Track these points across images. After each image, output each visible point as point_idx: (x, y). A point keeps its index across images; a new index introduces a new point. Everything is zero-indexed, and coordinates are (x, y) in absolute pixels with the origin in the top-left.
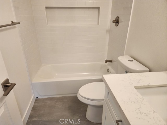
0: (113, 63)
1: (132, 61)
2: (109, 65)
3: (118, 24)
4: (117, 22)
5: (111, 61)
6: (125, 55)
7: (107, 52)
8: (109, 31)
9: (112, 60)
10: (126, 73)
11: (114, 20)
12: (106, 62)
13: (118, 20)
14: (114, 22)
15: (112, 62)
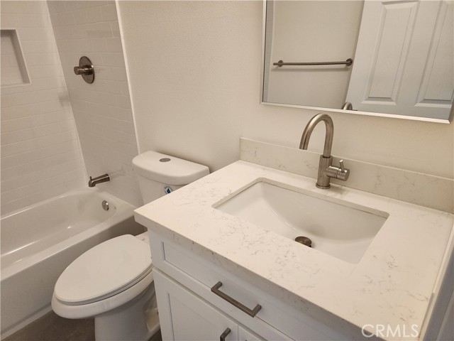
0: (112, 180)
1: (169, 160)
2: (102, 190)
3: (92, 76)
4: (86, 70)
5: (105, 179)
6: (142, 152)
7: (83, 159)
8: (68, 98)
9: (107, 175)
10: (169, 192)
11: (78, 67)
12: (92, 185)
13: (89, 66)
14: (79, 73)
15: (108, 179)
